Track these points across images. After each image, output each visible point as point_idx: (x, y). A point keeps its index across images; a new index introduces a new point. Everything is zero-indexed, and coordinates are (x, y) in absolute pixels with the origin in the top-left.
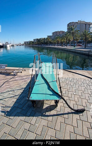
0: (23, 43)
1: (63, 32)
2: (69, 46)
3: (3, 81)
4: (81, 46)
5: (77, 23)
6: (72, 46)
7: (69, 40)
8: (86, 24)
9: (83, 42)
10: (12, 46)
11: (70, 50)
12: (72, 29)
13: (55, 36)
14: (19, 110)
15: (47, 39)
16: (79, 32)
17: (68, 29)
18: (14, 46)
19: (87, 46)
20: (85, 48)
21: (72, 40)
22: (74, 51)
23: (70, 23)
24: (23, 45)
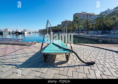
0: (38, 31)
1: (70, 22)
2: (75, 33)
3: (18, 48)
4: (84, 33)
5: (81, 14)
6: (77, 33)
7: (75, 28)
8: (87, 15)
9: (86, 30)
10: (29, 33)
11: (76, 36)
12: (77, 18)
13: (64, 25)
14: (31, 64)
15: (57, 27)
16: (82, 21)
17: (74, 19)
18: (30, 33)
19: (89, 33)
20: (87, 34)
21: (77, 27)
22: (79, 36)
23: (75, 14)
24: (38, 32)
